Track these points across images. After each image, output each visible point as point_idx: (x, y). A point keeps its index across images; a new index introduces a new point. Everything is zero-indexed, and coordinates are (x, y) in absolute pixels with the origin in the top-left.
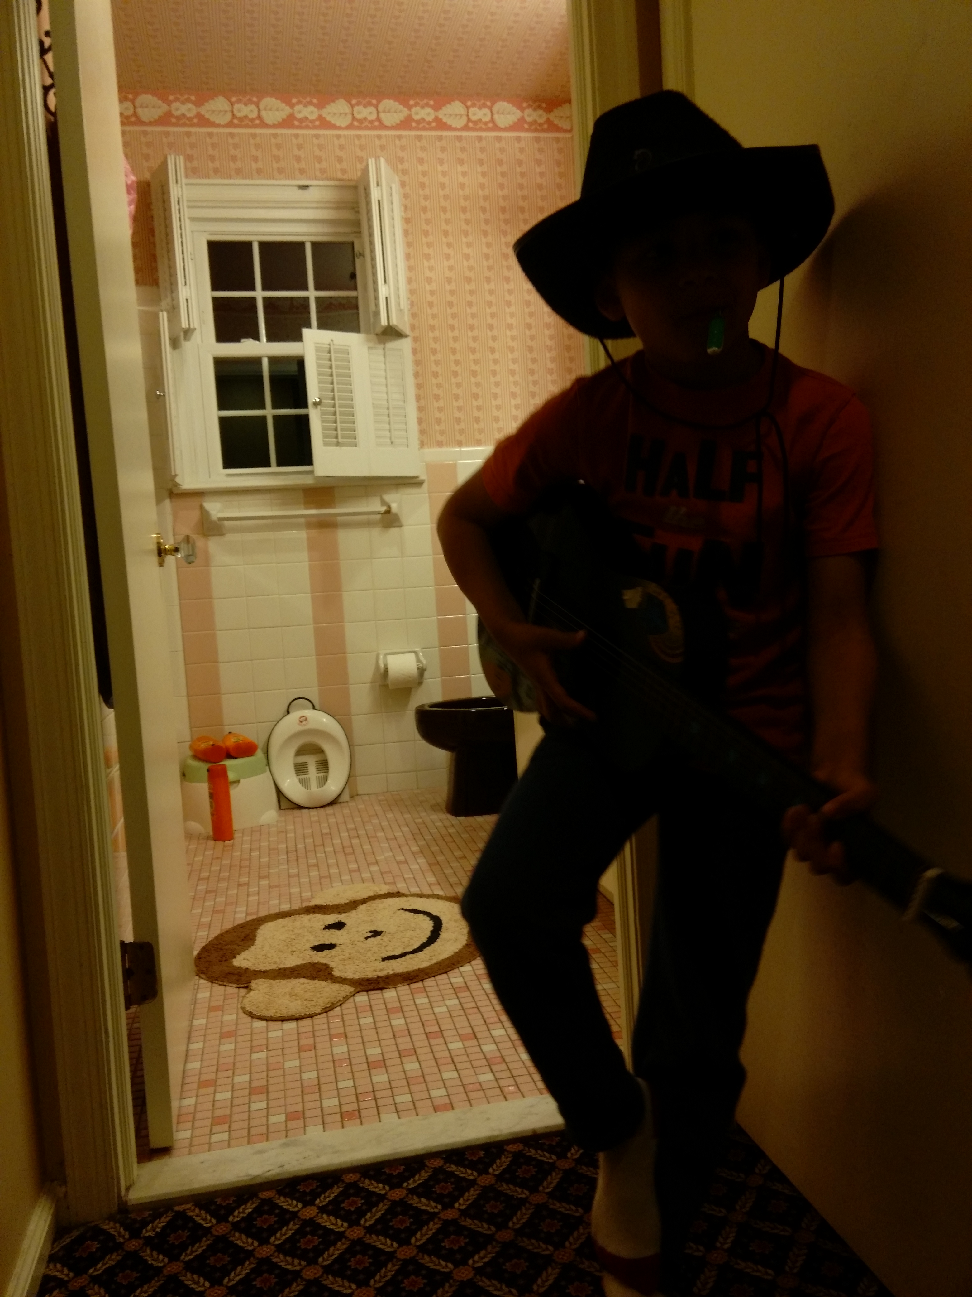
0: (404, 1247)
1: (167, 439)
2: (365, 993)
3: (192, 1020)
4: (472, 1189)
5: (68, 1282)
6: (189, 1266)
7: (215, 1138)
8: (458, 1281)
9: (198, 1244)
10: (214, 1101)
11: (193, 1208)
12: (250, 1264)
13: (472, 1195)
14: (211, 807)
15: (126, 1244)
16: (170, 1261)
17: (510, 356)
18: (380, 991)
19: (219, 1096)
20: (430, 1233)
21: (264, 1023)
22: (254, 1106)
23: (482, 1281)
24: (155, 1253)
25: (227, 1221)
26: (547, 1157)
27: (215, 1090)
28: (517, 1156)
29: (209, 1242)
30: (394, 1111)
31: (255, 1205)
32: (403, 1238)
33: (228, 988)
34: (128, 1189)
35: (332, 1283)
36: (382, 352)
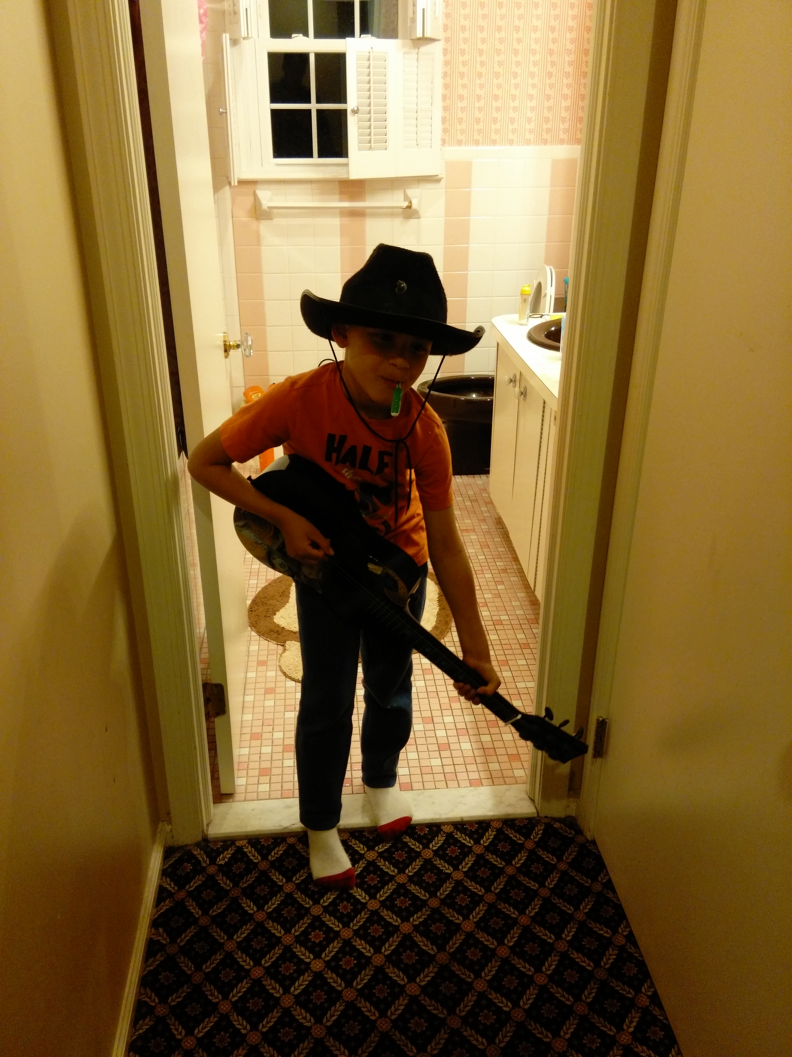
0: (373, 900)
3: (246, 672)
4: (418, 859)
5: (174, 893)
6: (244, 892)
7: (261, 788)
8: (402, 934)
9: (250, 876)
10: (260, 753)
11: (247, 845)
12: (281, 896)
13: (417, 865)
15: (208, 868)
16: (234, 886)
17: (532, 58)
19: (263, 750)
20: (389, 891)
21: (293, 684)
22: (285, 763)
23: (416, 936)
24: (224, 878)
25: (267, 860)
26: (468, 842)
27: (261, 744)
28: (449, 836)
29: (256, 875)
31: (284, 849)
32: (372, 892)
33: (270, 643)
34: (208, 825)
35: (328, 921)
36: (415, 56)
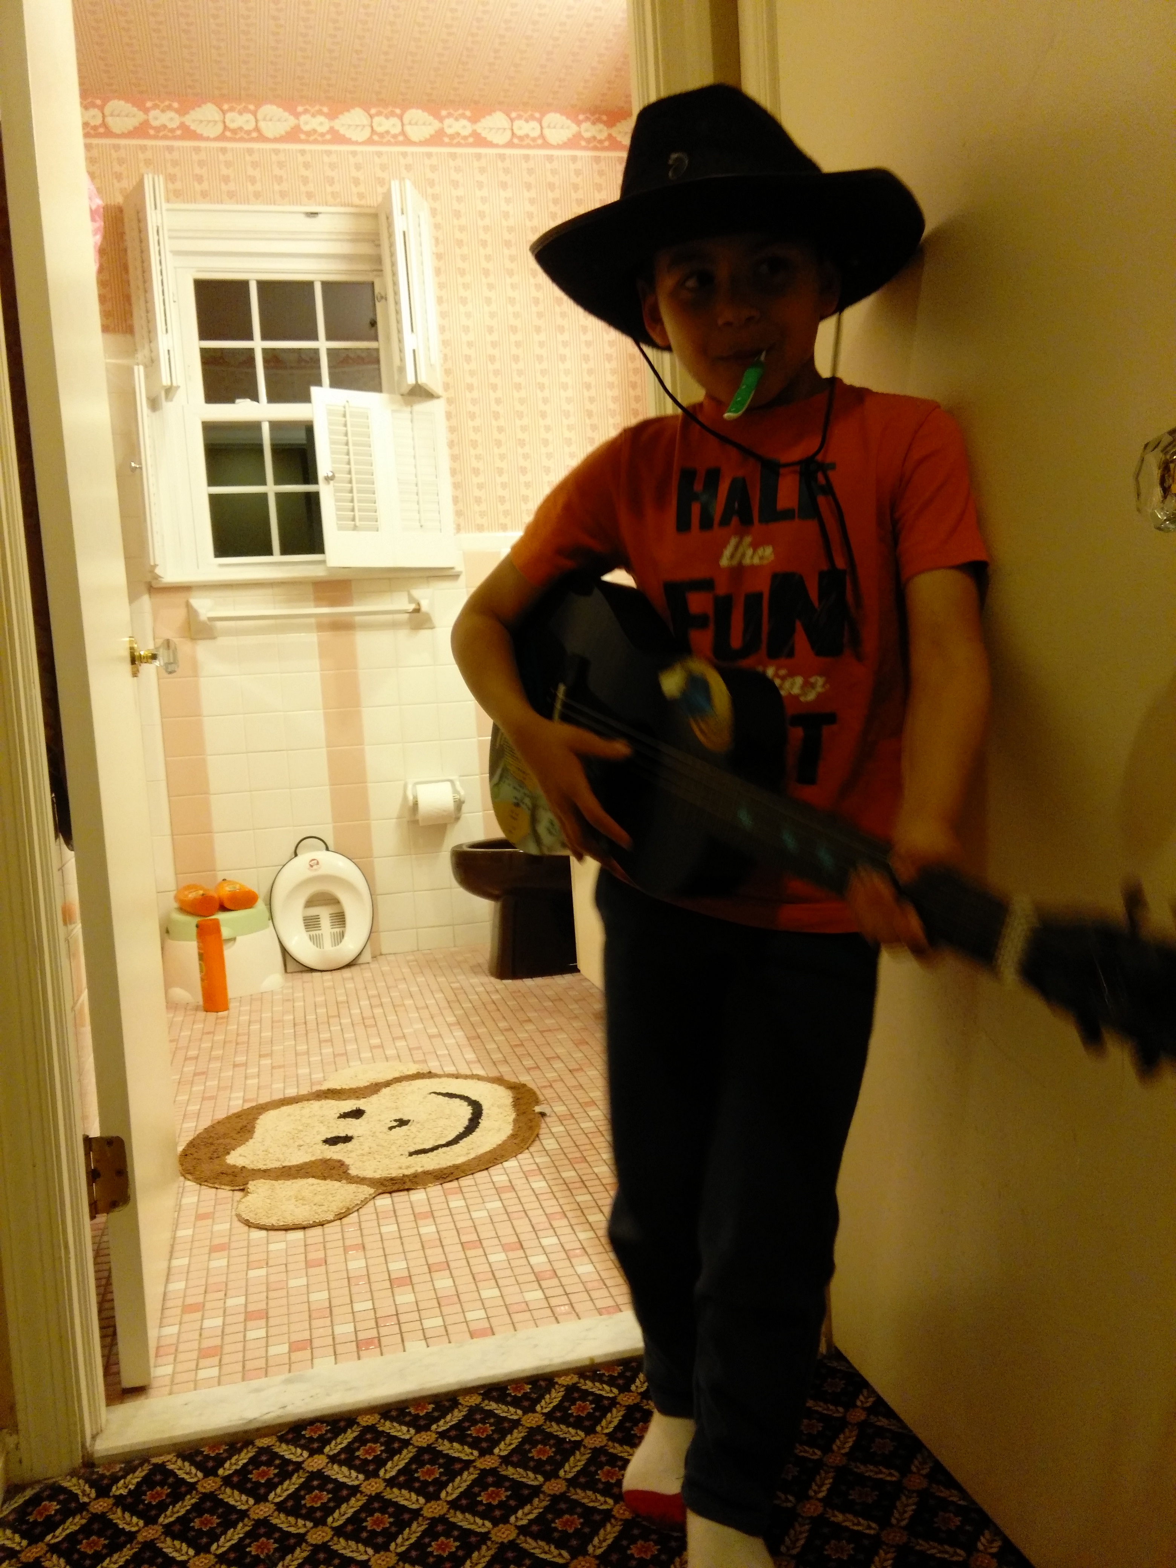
1: (145, 520)
2: (388, 1195)
3: (175, 1231)
4: (516, 1431)
5: (19, 1552)
6: (169, 1531)
7: (202, 1374)
8: (497, 1543)
9: (180, 1503)
10: (201, 1329)
11: (174, 1459)
12: (245, 1525)
13: (515, 1438)
14: (201, 971)
15: (92, 1504)
16: (146, 1525)
18: (405, 1193)
19: (207, 1323)
20: (464, 1484)
21: (263, 1233)
22: (251, 1335)
23: (526, 1542)
24: (127, 1515)
25: (216, 1475)
26: (607, 1391)
27: (203, 1316)
28: (571, 1390)
29: (193, 1501)
30: (422, 1337)
31: (251, 1455)
32: (431, 1492)
33: (219, 1190)
34: (94, 1437)
35: (345, 1548)
36: (409, 416)
